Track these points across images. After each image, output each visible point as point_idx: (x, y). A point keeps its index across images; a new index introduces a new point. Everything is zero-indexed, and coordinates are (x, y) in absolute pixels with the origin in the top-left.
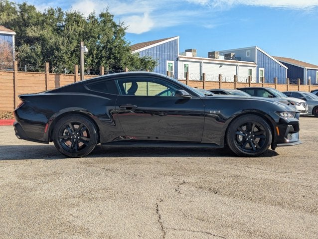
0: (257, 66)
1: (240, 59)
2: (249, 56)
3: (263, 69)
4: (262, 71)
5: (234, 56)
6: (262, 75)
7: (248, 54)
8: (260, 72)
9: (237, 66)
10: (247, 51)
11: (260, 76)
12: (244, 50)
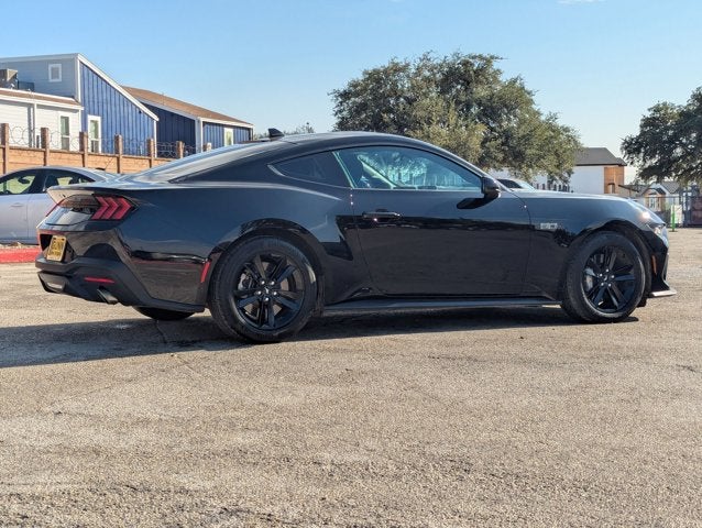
0: (81, 108)
1: (31, 86)
2: (60, 80)
3: (98, 119)
4: (95, 123)
5: (15, 77)
6: (96, 136)
7: (55, 75)
8: (90, 127)
9: (30, 106)
10: (50, 66)
11: (91, 137)
12: (42, 63)
